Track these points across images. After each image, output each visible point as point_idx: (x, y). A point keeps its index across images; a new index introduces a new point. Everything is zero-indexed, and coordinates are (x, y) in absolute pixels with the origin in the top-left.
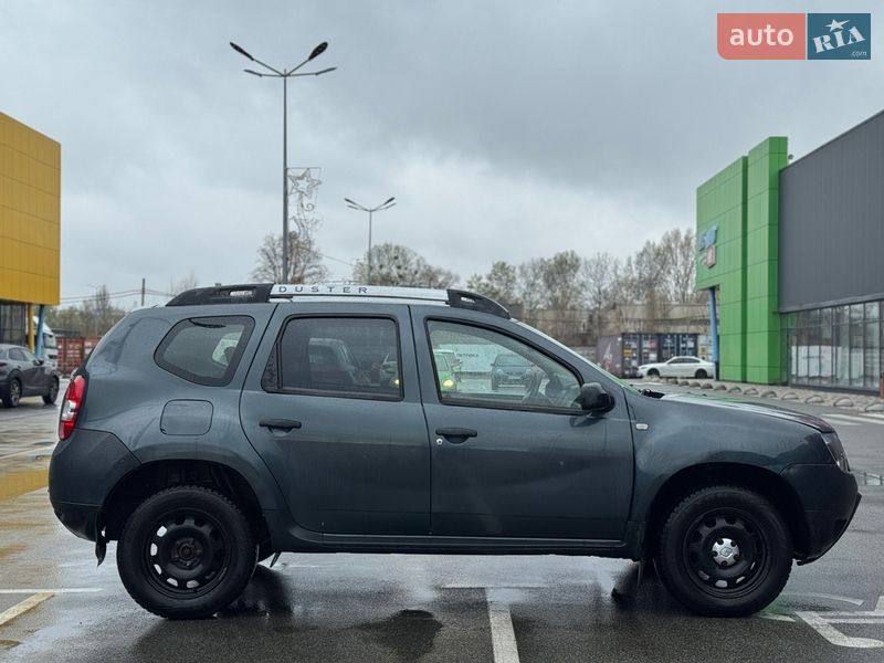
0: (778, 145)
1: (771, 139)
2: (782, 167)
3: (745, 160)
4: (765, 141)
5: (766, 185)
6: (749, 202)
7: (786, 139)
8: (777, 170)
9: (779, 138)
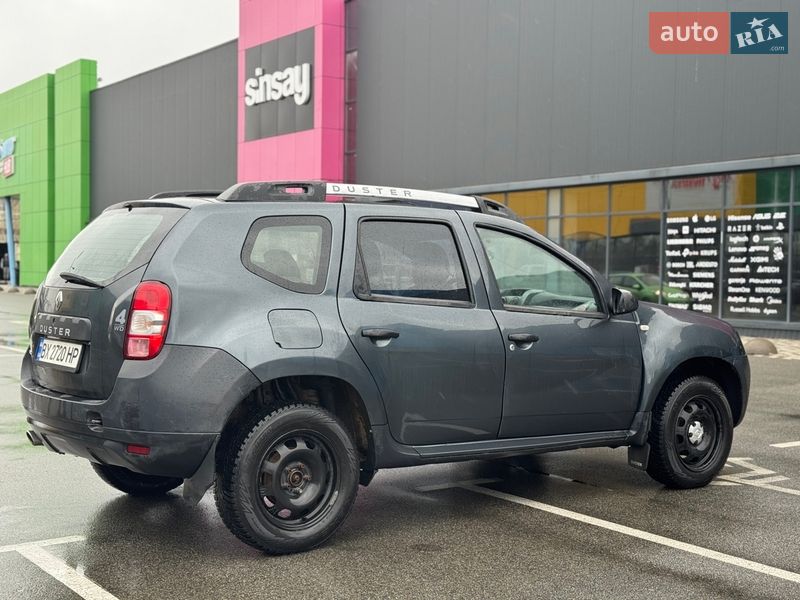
0: (88, 67)
1: (83, 61)
2: (92, 88)
3: (51, 79)
4: (76, 62)
5: (78, 103)
6: (57, 118)
7: (95, 62)
8: (88, 90)
9: (90, 61)
